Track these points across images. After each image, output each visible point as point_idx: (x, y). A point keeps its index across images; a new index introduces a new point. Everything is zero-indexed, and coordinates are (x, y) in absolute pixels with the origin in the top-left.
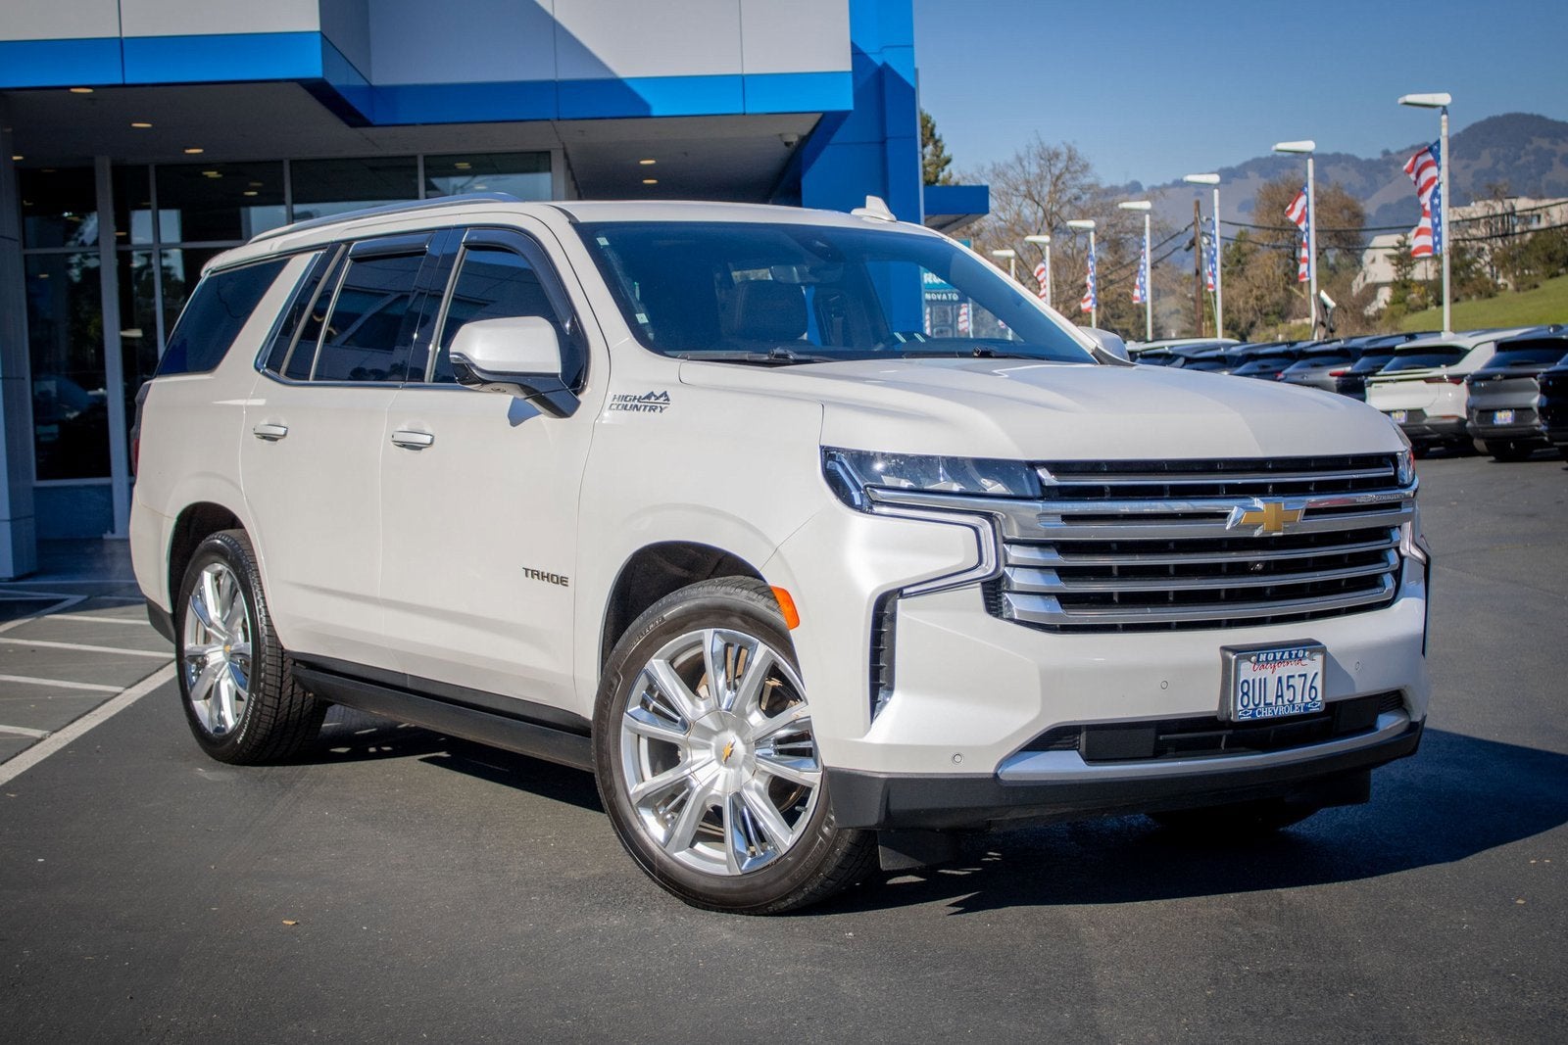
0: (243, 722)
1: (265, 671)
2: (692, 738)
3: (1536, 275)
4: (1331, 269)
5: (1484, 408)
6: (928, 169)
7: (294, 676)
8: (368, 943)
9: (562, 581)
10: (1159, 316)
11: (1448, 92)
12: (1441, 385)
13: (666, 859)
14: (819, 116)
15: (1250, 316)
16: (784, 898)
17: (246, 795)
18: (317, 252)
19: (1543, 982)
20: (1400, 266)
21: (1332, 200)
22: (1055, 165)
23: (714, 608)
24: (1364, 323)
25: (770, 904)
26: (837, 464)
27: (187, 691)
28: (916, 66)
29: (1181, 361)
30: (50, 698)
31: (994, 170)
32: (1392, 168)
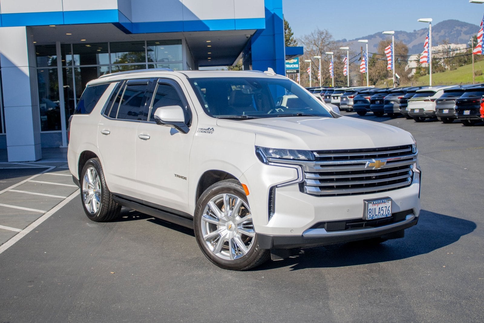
0: (99, 211)
1: (105, 197)
2: (220, 223)
3: (456, 66)
4: (399, 64)
5: (440, 109)
6: (287, 36)
7: (113, 199)
8: (134, 279)
9: (185, 178)
10: (351, 76)
11: (431, 18)
12: (429, 102)
13: (213, 255)
14: (256, 30)
15: (377, 77)
16: (245, 267)
17: (100, 232)
18: (118, 82)
19: (449, 293)
20: (418, 63)
21: (399, 45)
22: (322, 36)
23: (226, 188)
24: (408, 80)
25: (242, 268)
26: (260, 151)
27: (83, 201)
28: (283, 13)
29: (357, 93)
30: (46, 200)
31: (305, 37)
32: (416, 35)
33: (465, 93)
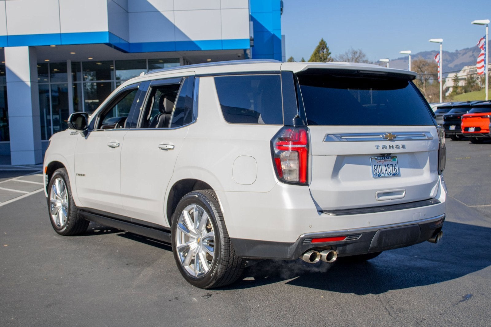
20: (455, 82)
22: (356, 55)
32: (458, 55)
33: (452, 110)
